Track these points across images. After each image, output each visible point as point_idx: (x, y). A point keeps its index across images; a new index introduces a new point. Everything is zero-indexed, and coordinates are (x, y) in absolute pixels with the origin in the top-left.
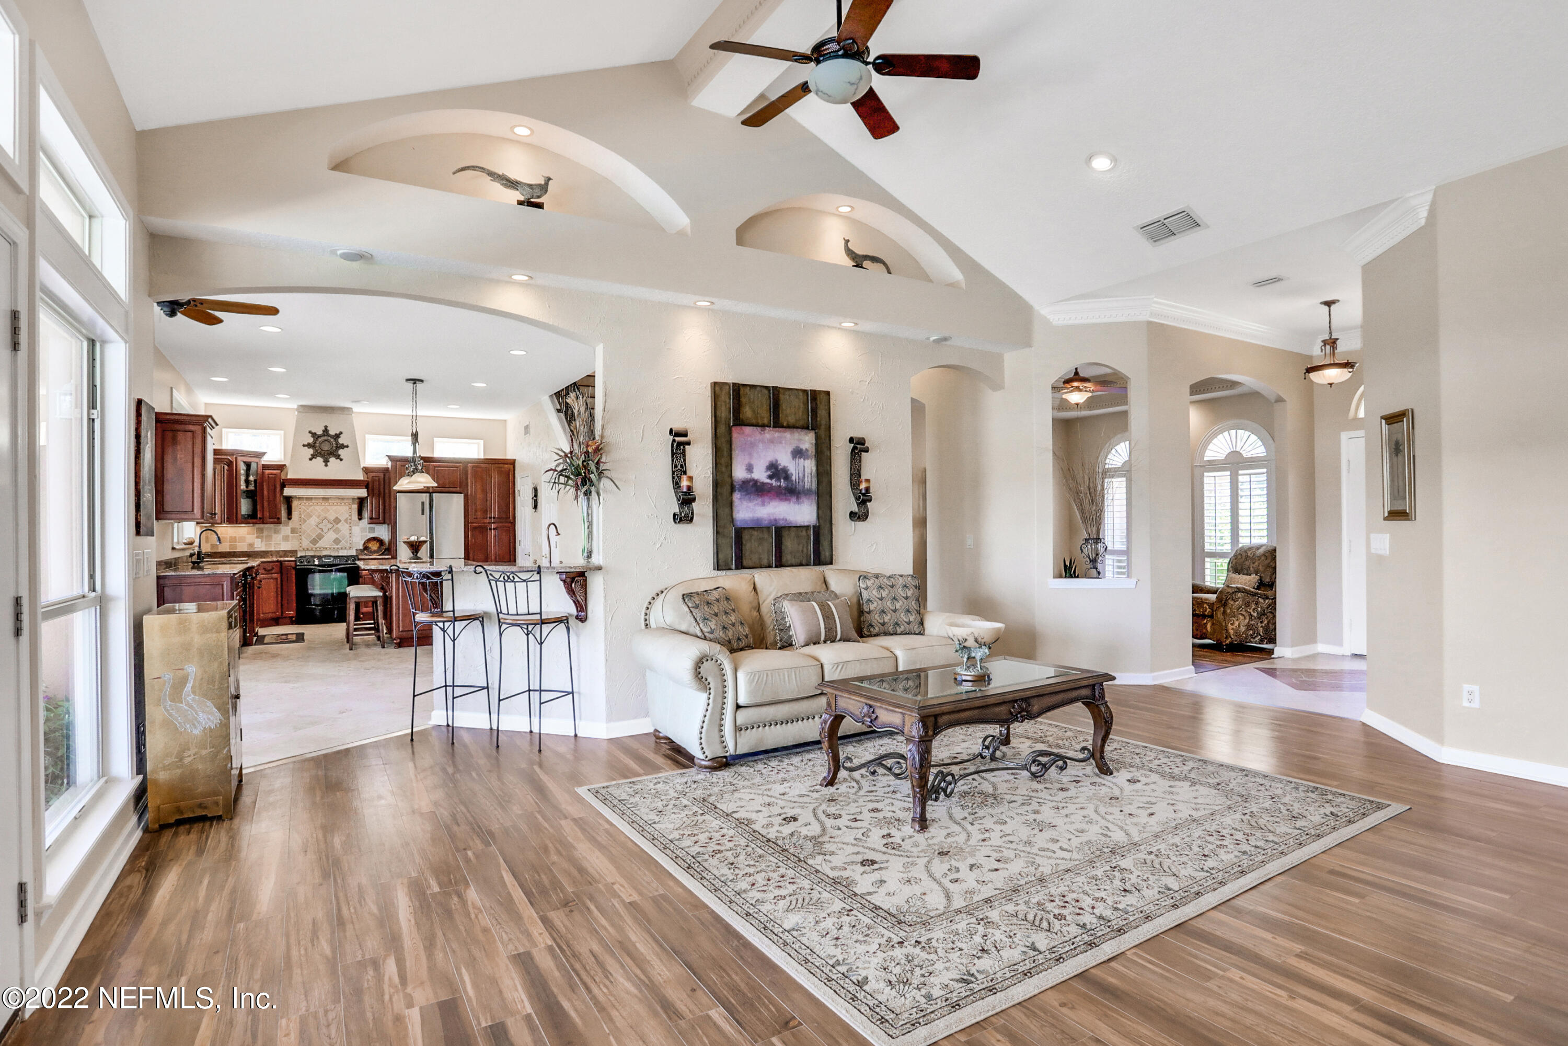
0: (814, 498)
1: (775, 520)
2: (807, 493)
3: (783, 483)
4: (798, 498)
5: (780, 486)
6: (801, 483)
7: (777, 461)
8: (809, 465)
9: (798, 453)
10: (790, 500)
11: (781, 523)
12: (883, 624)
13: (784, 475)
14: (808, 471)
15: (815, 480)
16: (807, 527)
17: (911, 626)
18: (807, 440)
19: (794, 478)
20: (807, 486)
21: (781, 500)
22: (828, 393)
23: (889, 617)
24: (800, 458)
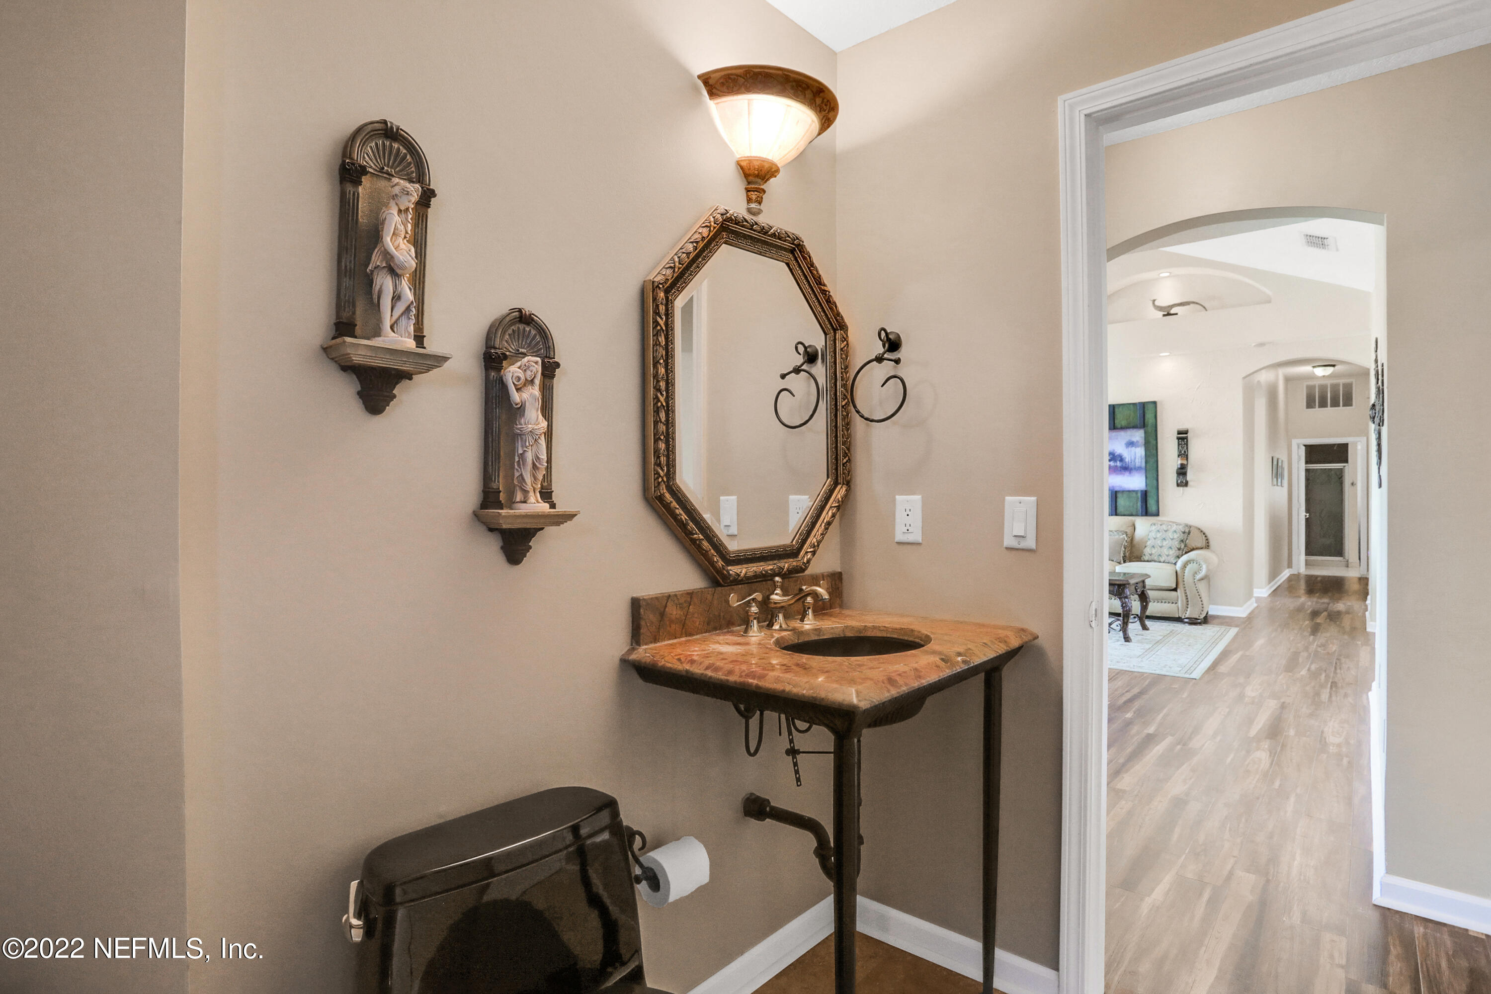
0: (1144, 471)
1: (1113, 487)
2: (1138, 469)
3: (1119, 464)
4: (1130, 473)
5: (1116, 466)
6: (1133, 462)
7: (1114, 450)
8: (1140, 452)
9: (1131, 444)
10: (1124, 474)
11: (1117, 489)
12: (1151, 555)
13: (1119, 459)
14: (1138, 455)
15: (1144, 461)
16: (1136, 492)
17: (1169, 558)
18: (1138, 435)
19: (1127, 460)
20: (1138, 464)
21: (1117, 474)
22: (1155, 403)
23: (1155, 551)
24: (1132, 446)
